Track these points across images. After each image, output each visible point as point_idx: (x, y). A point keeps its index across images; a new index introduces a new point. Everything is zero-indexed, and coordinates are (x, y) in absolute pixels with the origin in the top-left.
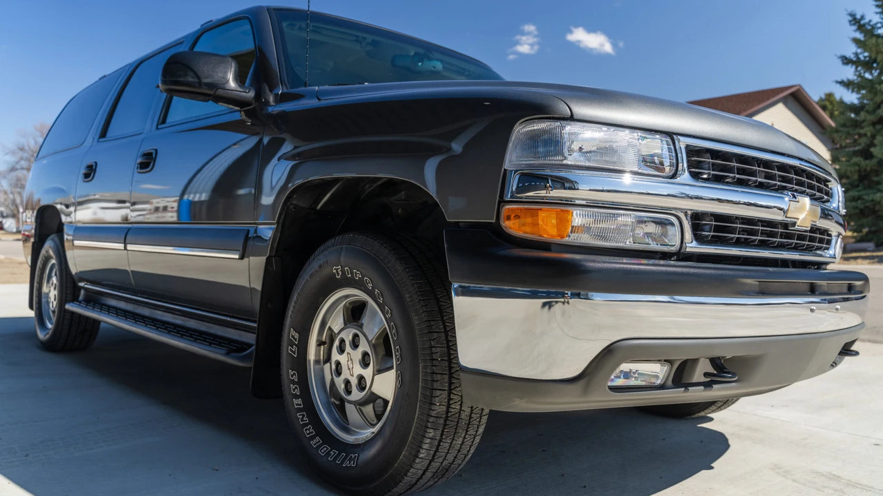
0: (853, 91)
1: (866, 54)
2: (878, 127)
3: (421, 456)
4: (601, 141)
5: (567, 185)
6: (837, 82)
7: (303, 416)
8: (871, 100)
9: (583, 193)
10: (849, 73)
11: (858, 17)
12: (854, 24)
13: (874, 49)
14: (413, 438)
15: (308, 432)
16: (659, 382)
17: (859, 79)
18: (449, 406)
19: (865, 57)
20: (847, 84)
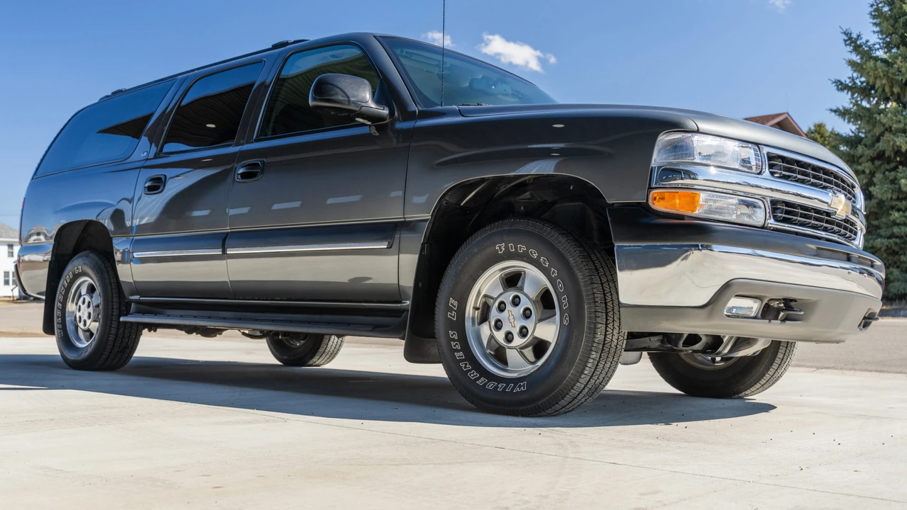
0: (849, 122)
1: (863, 79)
2: (877, 163)
3: (586, 372)
4: (717, 146)
5: (692, 176)
6: (831, 110)
7: (466, 364)
8: (869, 131)
9: (699, 182)
10: (845, 100)
11: (854, 36)
12: (850, 45)
13: (871, 73)
14: (580, 359)
15: (472, 375)
16: (753, 315)
17: (855, 108)
18: (606, 335)
19: (862, 83)
20: (843, 113)
